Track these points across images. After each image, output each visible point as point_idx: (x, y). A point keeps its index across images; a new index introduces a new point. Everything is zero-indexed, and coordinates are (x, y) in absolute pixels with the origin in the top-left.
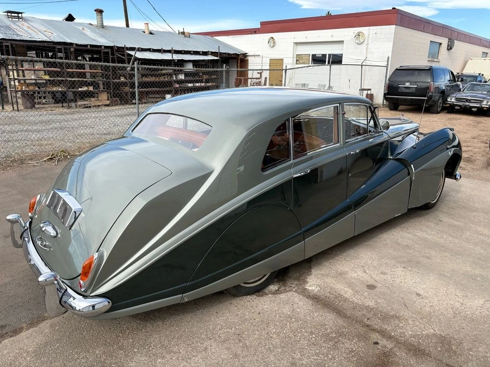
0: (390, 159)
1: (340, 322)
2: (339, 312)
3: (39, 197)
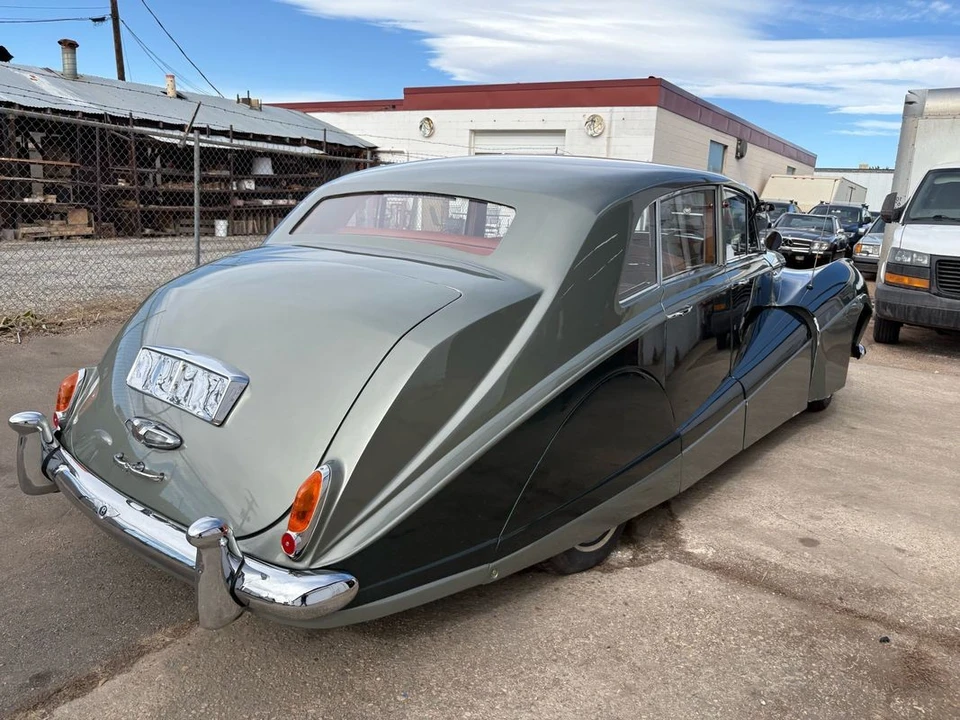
0: (775, 307)
1: (794, 607)
2: (782, 592)
3: (81, 373)
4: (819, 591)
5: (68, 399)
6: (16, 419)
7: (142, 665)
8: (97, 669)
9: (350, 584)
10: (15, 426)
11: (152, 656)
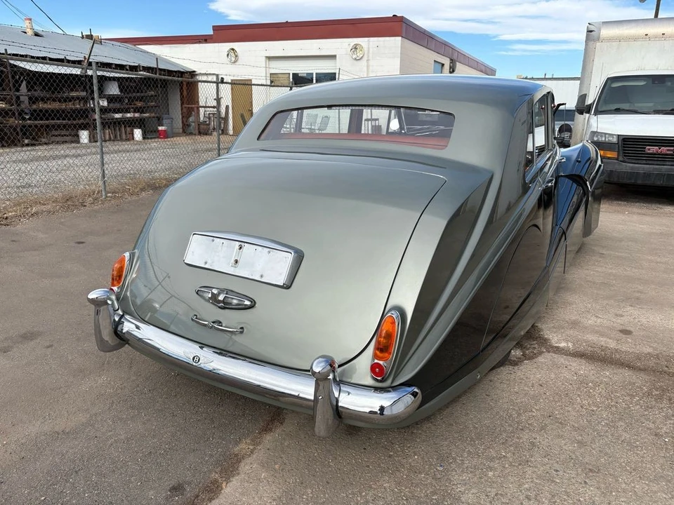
3: (127, 255)
4: (652, 363)
5: (120, 276)
6: (92, 295)
7: (245, 467)
8: (215, 476)
9: (415, 394)
10: (93, 301)
11: (248, 460)
